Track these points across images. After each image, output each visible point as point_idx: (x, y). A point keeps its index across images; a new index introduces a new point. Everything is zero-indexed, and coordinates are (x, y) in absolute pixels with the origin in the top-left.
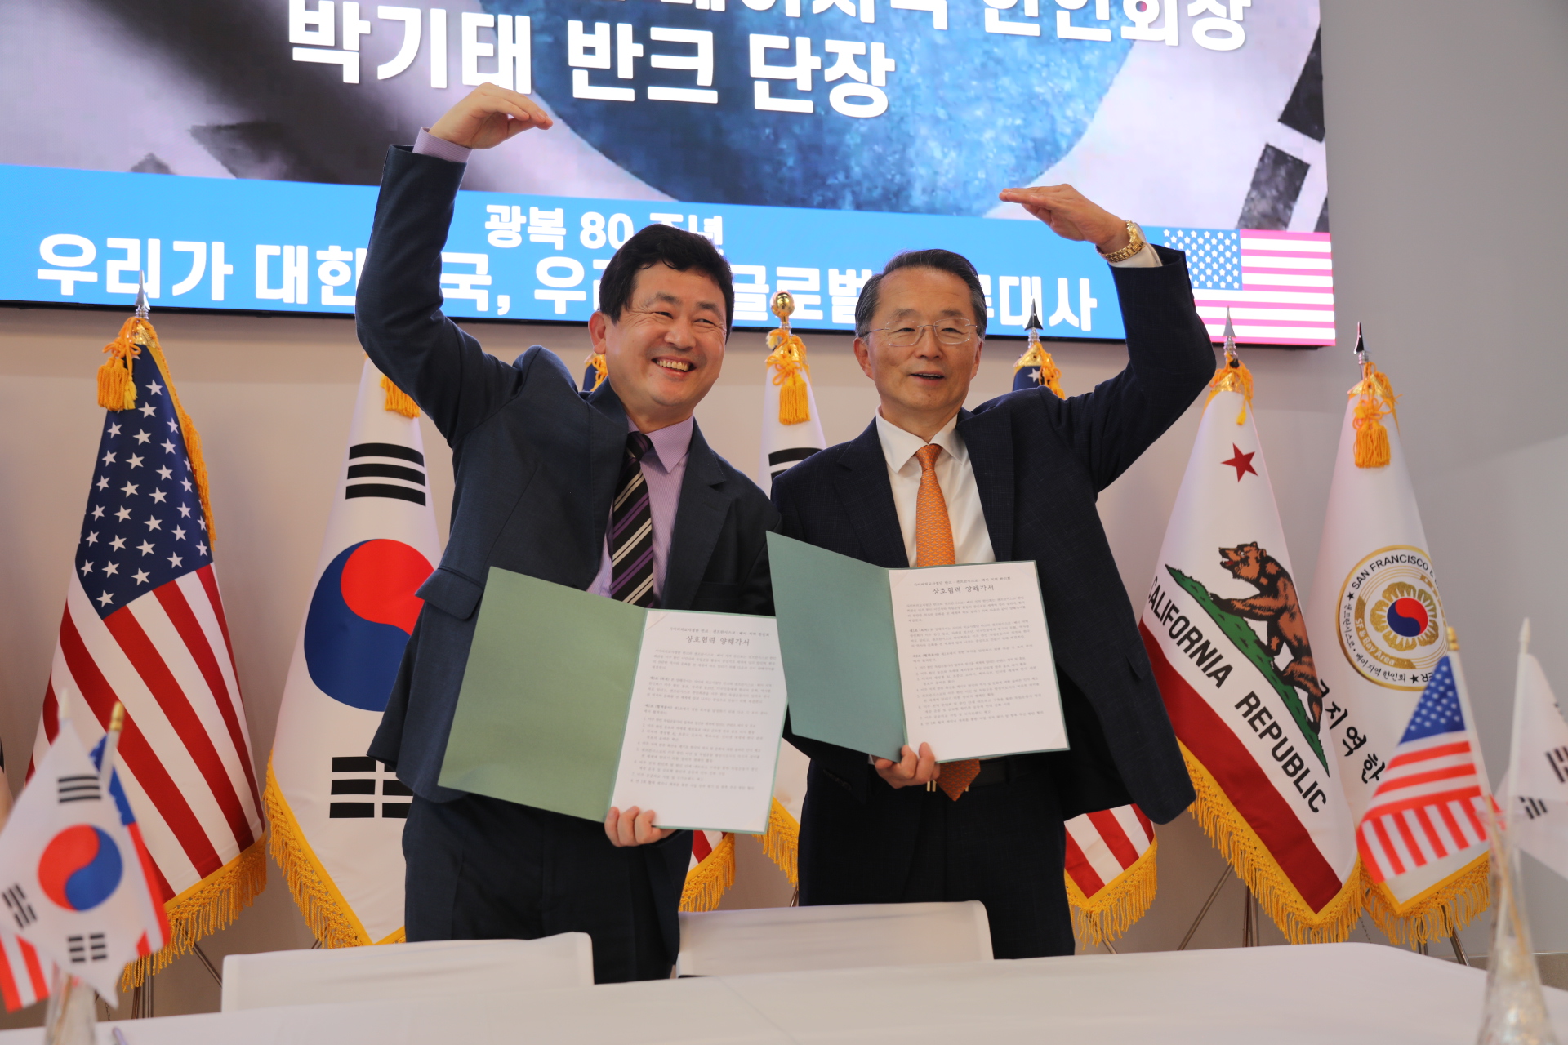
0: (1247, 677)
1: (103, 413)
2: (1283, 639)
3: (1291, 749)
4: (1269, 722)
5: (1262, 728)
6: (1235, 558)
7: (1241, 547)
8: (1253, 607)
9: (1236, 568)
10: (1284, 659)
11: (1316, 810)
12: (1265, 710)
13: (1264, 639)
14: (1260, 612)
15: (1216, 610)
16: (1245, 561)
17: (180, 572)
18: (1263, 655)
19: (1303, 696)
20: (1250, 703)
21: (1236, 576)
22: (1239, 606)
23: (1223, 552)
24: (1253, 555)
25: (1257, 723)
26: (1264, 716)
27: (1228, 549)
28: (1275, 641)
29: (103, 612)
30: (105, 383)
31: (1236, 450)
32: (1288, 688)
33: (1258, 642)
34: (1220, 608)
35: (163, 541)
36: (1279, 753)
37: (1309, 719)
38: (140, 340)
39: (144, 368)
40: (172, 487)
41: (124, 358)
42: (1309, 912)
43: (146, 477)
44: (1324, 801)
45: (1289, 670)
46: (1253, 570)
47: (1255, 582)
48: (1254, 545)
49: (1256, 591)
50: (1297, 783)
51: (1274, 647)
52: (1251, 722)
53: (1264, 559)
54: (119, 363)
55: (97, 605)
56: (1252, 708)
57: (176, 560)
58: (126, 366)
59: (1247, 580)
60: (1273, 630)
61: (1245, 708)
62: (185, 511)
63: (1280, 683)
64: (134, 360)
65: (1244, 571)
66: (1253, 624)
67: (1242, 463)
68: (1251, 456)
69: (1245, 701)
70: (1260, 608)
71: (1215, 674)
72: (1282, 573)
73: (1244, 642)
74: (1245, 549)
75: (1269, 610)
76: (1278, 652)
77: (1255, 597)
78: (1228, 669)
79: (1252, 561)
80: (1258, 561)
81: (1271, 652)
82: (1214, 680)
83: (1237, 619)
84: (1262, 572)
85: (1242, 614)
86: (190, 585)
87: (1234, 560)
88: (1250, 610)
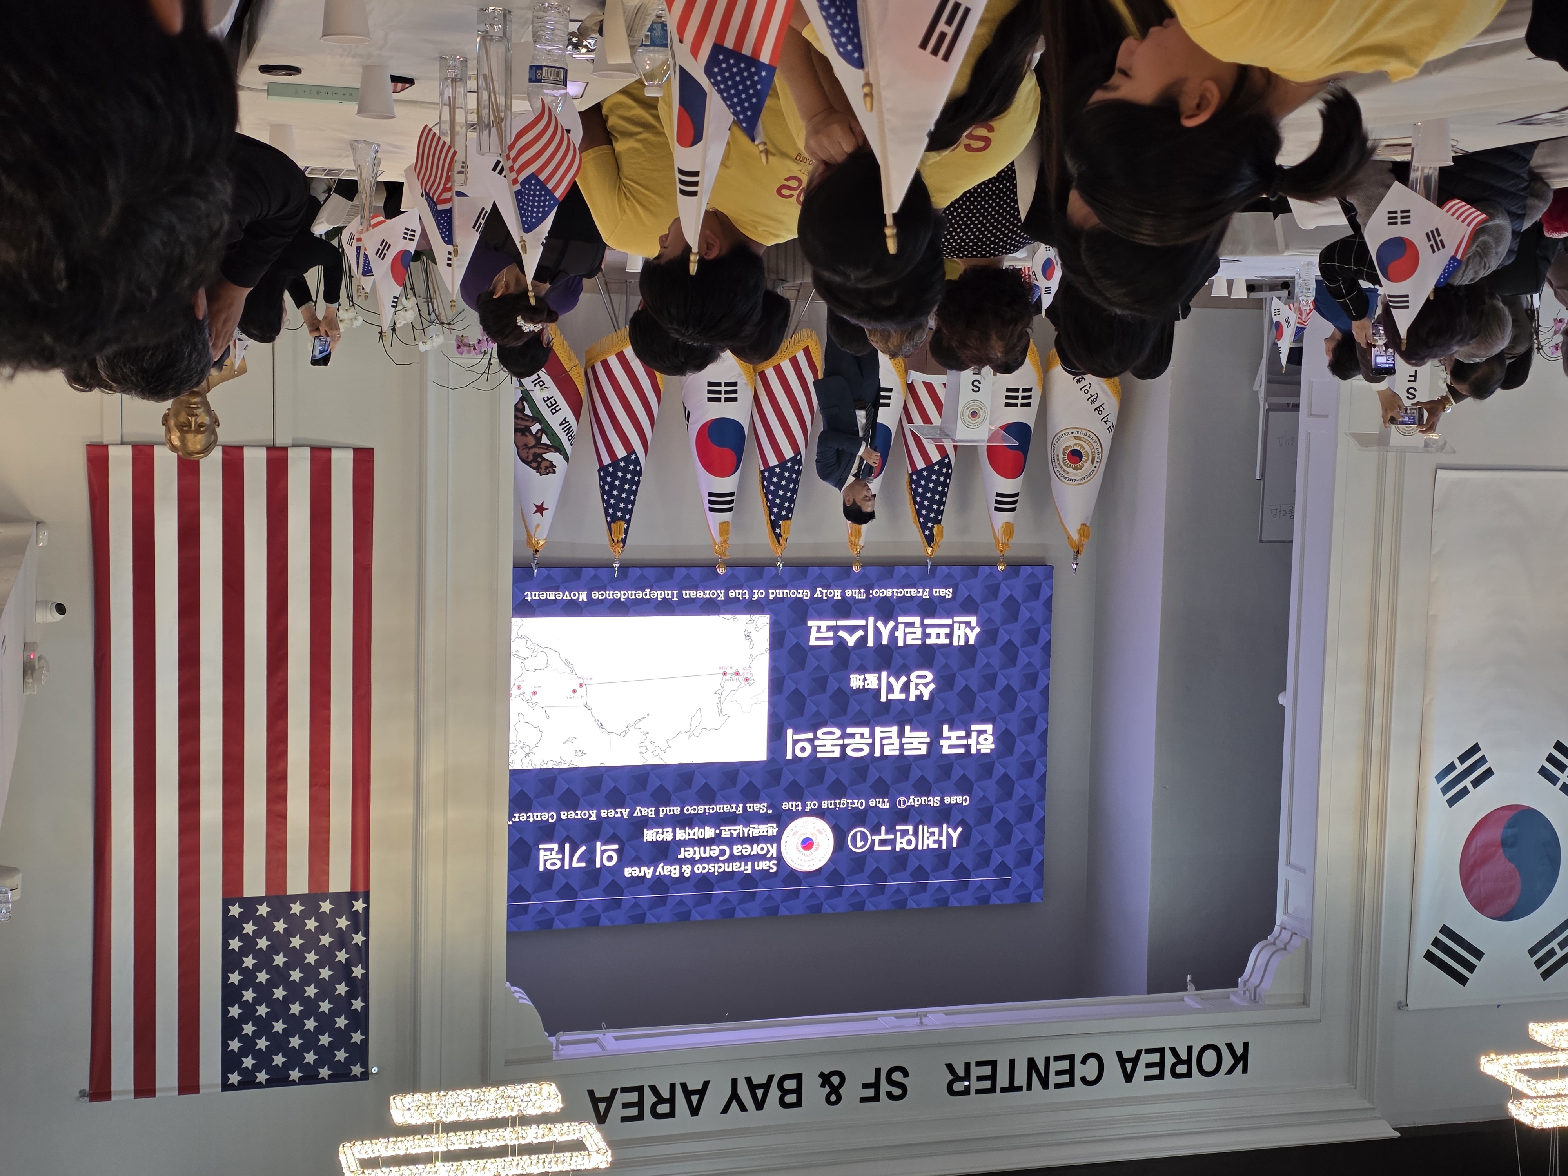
0: (554, 422)
1: (944, 523)
2: (535, 436)
4: (548, 402)
5: (552, 400)
6: (551, 470)
7: (547, 474)
8: (547, 449)
9: (550, 465)
10: (535, 428)
12: (549, 407)
13: (544, 435)
15: (561, 449)
16: (547, 468)
17: (923, 469)
18: (546, 429)
19: (528, 412)
20: (555, 410)
21: (551, 462)
22: (552, 450)
23: (554, 472)
24: (542, 471)
25: (553, 402)
26: (550, 405)
27: (551, 473)
28: (539, 435)
31: (542, 514)
32: (536, 415)
33: (547, 435)
34: (558, 448)
35: (928, 479)
37: (526, 402)
38: (930, 549)
39: (930, 539)
45: (533, 423)
46: (543, 465)
47: (543, 460)
48: (541, 475)
49: (543, 456)
50: (539, 378)
51: (540, 433)
52: (556, 403)
53: (538, 469)
56: (555, 408)
57: (925, 473)
59: (546, 460)
60: (538, 440)
61: (557, 409)
63: (539, 418)
65: (548, 464)
66: (548, 442)
67: (540, 509)
69: (557, 411)
70: (543, 448)
71: (566, 422)
72: (528, 463)
74: (544, 473)
75: (539, 448)
76: (538, 430)
77: (544, 453)
78: (561, 424)
79: (543, 468)
80: (540, 468)
81: (542, 431)
82: (567, 420)
83: (554, 445)
84: (539, 463)
87: (550, 468)
88: (548, 448)
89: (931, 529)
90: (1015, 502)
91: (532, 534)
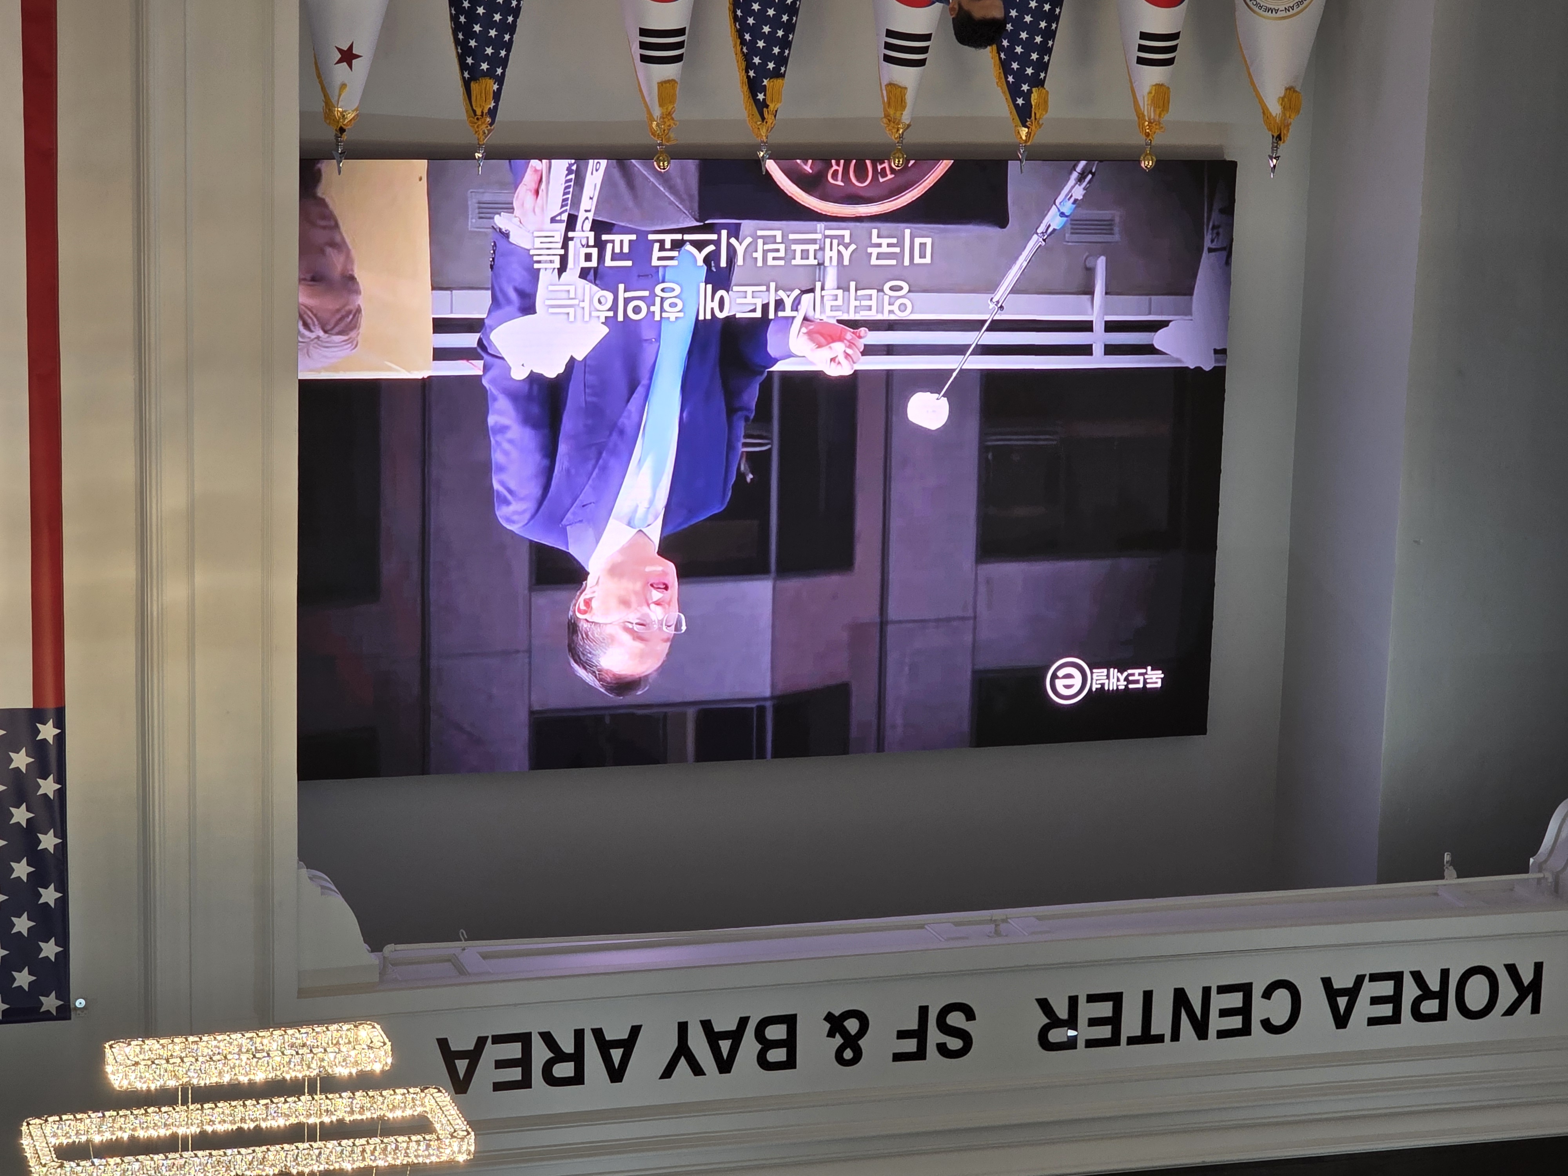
1: (1048, 84)
30: (1045, 103)
31: (350, 66)
38: (1024, 131)
39: (1024, 114)
54: (1038, 116)
64: (1030, 118)
67: (348, 56)
68: (340, 62)
89: (1027, 96)
90: (1173, 49)
91: (334, 100)
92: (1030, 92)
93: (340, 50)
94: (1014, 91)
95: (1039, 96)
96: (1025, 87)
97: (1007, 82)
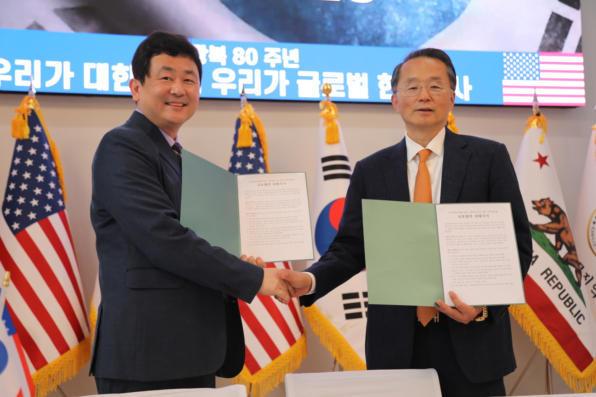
0: (545, 260)
1: (14, 141)
3: (568, 295)
4: (557, 282)
5: (553, 285)
9: (540, 210)
10: (563, 252)
11: (580, 323)
12: (554, 276)
13: (554, 243)
14: (551, 230)
17: (50, 213)
18: (553, 251)
20: (547, 272)
21: (540, 213)
25: (551, 282)
26: (554, 279)
27: (536, 201)
29: (15, 232)
30: (15, 126)
31: (540, 155)
34: (532, 228)
35: (42, 199)
36: (562, 296)
37: (576, 281)
38: (31, 107)
39: (33, 119)
40: (46, 174)
41: (24, 115)
42: (578, 372)
43: (34, 171)
44: (584, 319)
45: (566, 258)
46: (548, 210)
47: (549, 216)
49: (549, 220)
50: (571, 310)
52: (548, 282)
54: (21, 117)
55: (12, 229)
56: (548, 275)
57: (48, 208)
58: (24, 118)
59: (545, 215)
60: (558, 239)
61: (545, 275)
62: (52, 185)
63: (561, 264)
64: (29, 116)
66: (548, 236)
67: (542, 161)
68: (546, 158)
69: (545, 272)
72: (561, 212)
73: (544, 244)
74: (544, 201)
75: (556, 229)
77: (549, 223)
78: (536, 257)
79: (547, 206)
80: (550, 206)
85: (543, 231)
86: (55, 220)
88: (547, 230)
89: (33, 133)
92: (31, 135)
93: (546, 164)
94: (42, 136)
95: (22, 132)
96: (35, 139)
97: (48, 144)
